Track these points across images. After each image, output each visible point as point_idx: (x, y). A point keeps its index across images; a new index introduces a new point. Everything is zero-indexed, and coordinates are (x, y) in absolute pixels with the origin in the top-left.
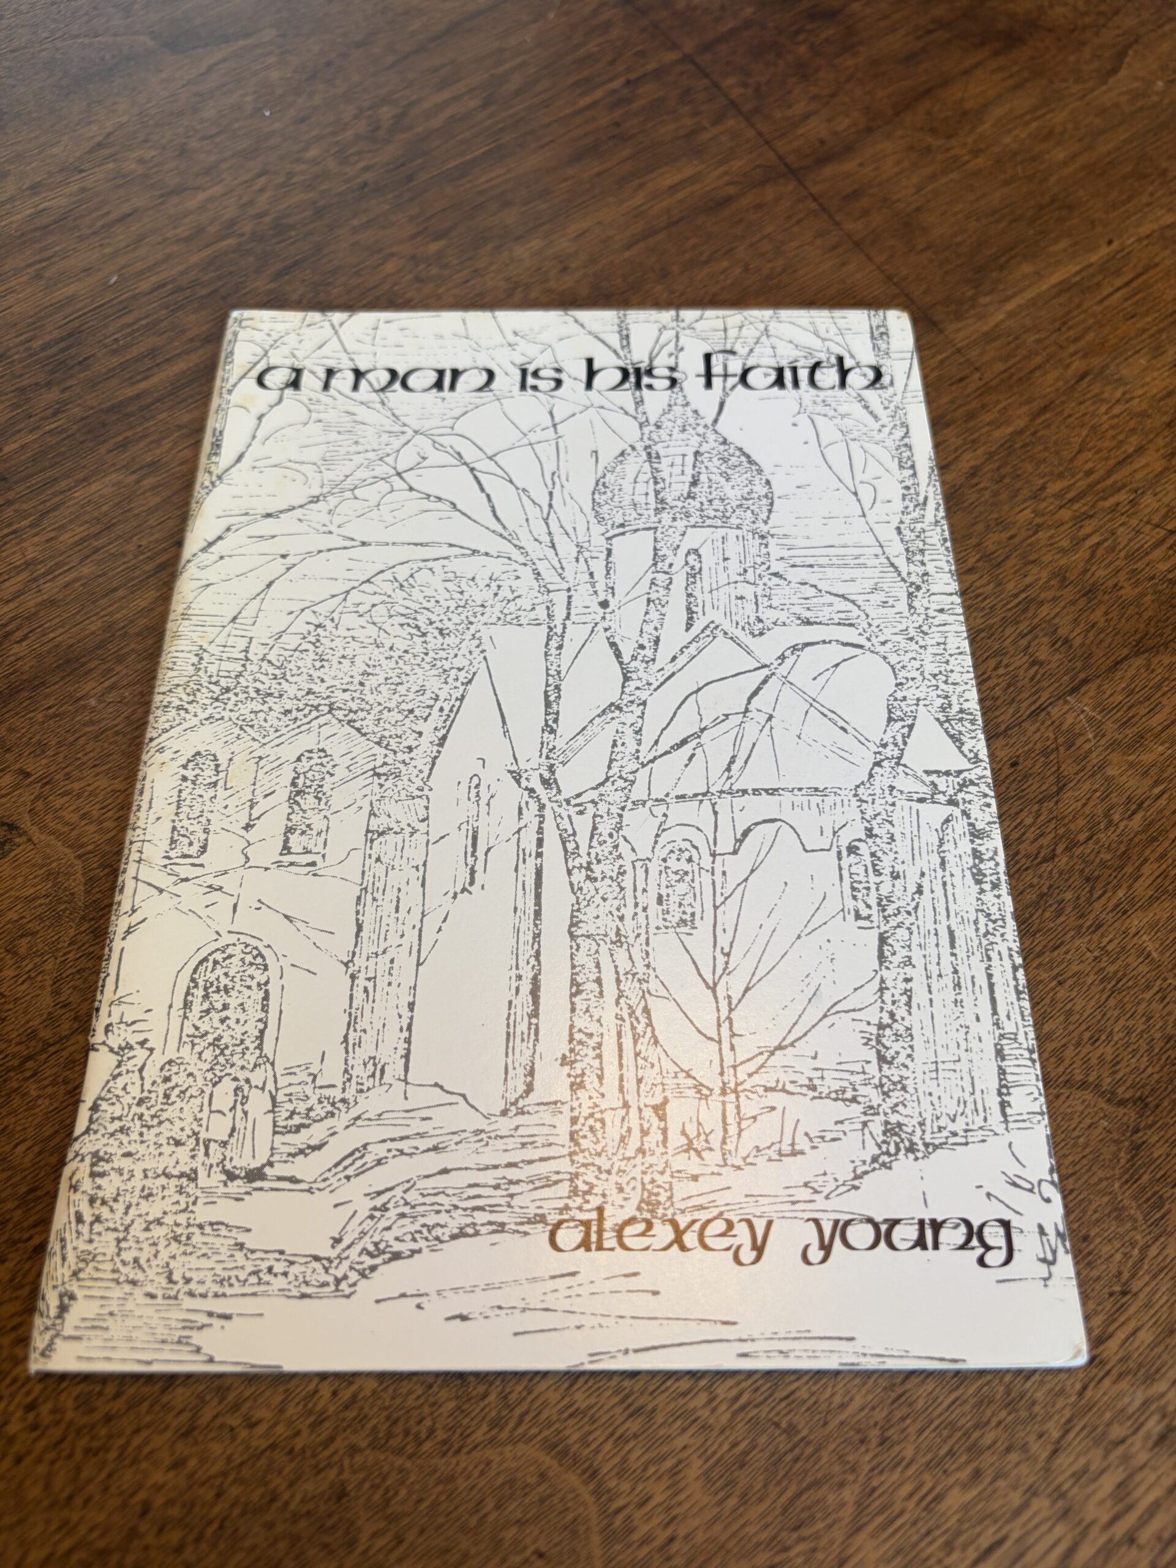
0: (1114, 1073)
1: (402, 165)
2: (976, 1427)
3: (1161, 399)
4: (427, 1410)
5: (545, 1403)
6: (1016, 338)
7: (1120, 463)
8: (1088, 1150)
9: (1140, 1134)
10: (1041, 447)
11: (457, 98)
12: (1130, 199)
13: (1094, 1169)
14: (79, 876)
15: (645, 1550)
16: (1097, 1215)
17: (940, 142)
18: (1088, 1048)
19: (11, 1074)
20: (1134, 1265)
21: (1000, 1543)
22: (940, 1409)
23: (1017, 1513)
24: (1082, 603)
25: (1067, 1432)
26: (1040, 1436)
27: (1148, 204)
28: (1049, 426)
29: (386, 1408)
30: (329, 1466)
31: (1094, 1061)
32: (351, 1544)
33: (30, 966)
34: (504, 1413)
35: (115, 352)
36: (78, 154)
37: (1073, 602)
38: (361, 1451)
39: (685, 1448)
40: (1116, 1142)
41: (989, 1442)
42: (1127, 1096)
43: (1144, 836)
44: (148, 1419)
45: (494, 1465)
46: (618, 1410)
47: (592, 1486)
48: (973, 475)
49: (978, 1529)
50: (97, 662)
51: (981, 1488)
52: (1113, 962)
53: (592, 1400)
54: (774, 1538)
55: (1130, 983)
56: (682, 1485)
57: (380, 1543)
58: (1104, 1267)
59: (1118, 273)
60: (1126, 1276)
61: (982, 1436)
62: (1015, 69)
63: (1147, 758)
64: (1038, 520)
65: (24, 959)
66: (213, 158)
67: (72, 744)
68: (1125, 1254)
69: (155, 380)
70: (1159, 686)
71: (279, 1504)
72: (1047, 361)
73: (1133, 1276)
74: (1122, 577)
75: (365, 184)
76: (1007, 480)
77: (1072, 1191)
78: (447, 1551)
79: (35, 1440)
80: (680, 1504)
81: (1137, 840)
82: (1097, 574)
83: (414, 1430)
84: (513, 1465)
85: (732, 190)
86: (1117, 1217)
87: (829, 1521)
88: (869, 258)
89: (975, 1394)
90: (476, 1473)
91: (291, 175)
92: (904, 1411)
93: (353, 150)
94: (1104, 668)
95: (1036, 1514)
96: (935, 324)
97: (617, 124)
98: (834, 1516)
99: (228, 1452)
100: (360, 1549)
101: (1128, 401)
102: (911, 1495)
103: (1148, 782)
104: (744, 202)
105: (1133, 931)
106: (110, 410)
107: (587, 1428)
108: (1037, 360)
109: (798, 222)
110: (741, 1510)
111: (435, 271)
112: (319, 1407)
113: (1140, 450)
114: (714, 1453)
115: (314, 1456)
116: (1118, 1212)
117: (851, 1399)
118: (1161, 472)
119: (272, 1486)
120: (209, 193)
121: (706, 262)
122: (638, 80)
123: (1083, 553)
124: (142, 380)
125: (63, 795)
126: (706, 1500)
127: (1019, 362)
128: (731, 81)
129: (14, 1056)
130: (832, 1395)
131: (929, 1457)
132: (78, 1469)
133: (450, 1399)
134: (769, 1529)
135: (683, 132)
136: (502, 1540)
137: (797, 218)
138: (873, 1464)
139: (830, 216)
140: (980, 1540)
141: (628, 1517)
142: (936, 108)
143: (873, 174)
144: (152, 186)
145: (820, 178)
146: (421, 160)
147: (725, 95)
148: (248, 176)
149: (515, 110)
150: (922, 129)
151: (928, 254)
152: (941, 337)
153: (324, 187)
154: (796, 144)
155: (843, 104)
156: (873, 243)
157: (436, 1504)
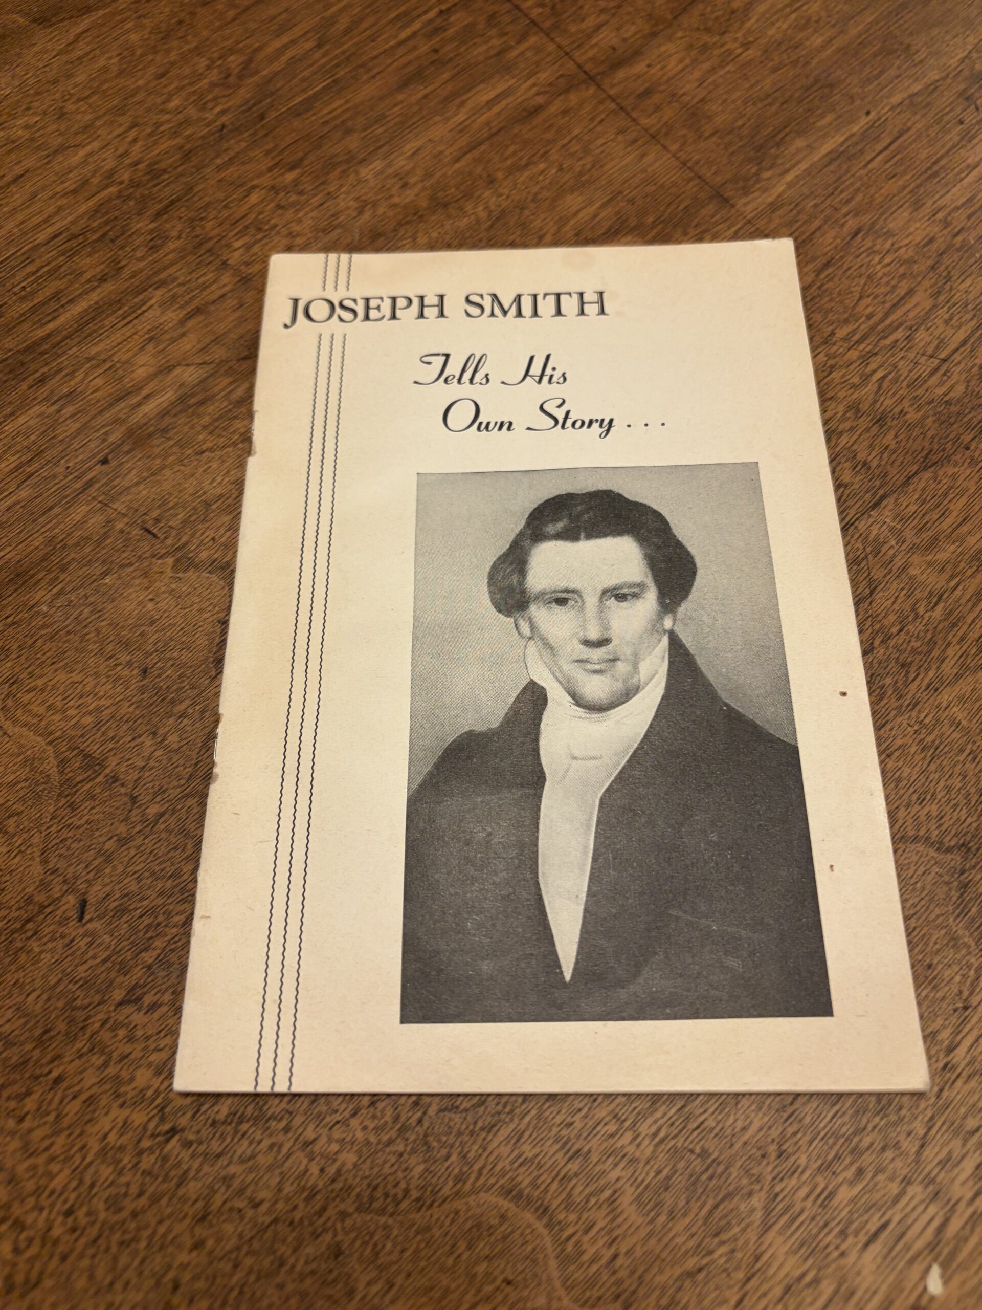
0: (941, 825)
1: (254, 105)
2: (855, 1133)
3: (925, 246)
4: (400, 1175)
5: (499, 1158)
6: (797, 205)
7: (894, 305)
8: (925, 892)
9: (966, 875)
10: (827, 299)
11: (294, 42)
12: (882, 72)
13: (931, 908)
14: (51, 759)
15: (594, 1268)
16: (937, 946)
17: (716, 38)
18: (917, 808)
19: (16, 935)
20: (972, 984)
21: (884, 1227)
22: (824, 1122)
23: (896, 1200)
24: (875, 429)
25: (930, 1129)
26: (909, 1134)
27: (897, 77)
28: (831, 280)
29: (367, 1177)
30: (325, 1231)
31: (923, 818)
32: (351, 1293)
33: (19, 842)
34: (465, 1169)
35: (23, 299)
37: (868, 430)
38: (350, 1215)
39: (618, 1179)
40: (948, 883)
41: (867, 1145)
42: (953, 843)
43: (946, 623)
44: (169, 1210)
45: (462, 1214)
46: (560, 1155)
47: (545, 1220)
49: (866, 1217)
50: (43, 574)
51: (864, 1183)
52: (930, 734)
53: (537, 1150)
54: (699, 1245)
55: (946, 749)
56: (619, 1210)
57: (375, 1289)
58: (947, 988)
59: (877, 139)
60: (966, 994)
61: (860, 1141)
63: (943, 556)
64: (831, 362)
65: (14, 835)
66: (88, 117)
67: (31, 647)
68: (963, 976)
69: (62, 320)
70: (945, 495)
71: (287, 1267)
72: (826, 222)
73: (971, 994)
74: (906, 403)
75: (224, 126)
77: (915, 929)
78: (431, 1289)
79: (76, 1240)
80: (619, 1226)
81: (940, 627)
82: (887, 402)
83: (393, 1192)
84: (478, 1211)
85: (540, 100)
86: (953, 946)
87: (743, 1225)
88: (664, 147)
89: (852, 1106)
90: (448, 1222)
91: (158, 125)
92: (795, 1127)
93: (209, 97)
94: (899, 483)
95: (912, 1198)
96: (725, 201)
97: (436, 51)
98: (747, 1221)
99: (240, 1229)
100: (359, 1296)
101: (896, 251)
102: (808, 1196)
103: (945, 576)
104: (553, 109)
105: (944, 705)
106: (27, 349)
107: (535, 1174)
108: (817, 223)
109: (602, 120)
110: (670, 1225)
111: (293, 198)
112: (310, 1184)
113: (911, 292)
114: (643, 1181)
115: (311, 1224)
116: (953, 941)
117: (751, 1123)
118: (930, 310)
119: (279, 1253)
120: (89, 148)
121: (526, 166)
122: (449, 9)
123: (871, 387)
124: (49, 321)
125: (29, 691)
126: (640, 1221)
127: (801, 226)
129: (16, 919)
130: (735, 1121)
131: (820, 1162)
132: (115, 1259)
133: (419, 1164)
134: (695, 1238)
135: (492, 52)
136: (476, 1274)
137: (599, 119)
138: (773, 1175)
139: (627, 114)
140: (868, 1226)
141: (578, 1242)
142: (709, 9)
143: (660, 73)
144: (38, 148)
145: (615, 81)
146: (269, 100)
147: (526, 15)
148: (121, 130)
149: (345, 47)
150: (698, 29)
151: (714, 139)
152: (733, 211)
153: (188, 132)
154: (591, 54)
155: (629, 13)
156: (667, 134)
157: (417, 1251)
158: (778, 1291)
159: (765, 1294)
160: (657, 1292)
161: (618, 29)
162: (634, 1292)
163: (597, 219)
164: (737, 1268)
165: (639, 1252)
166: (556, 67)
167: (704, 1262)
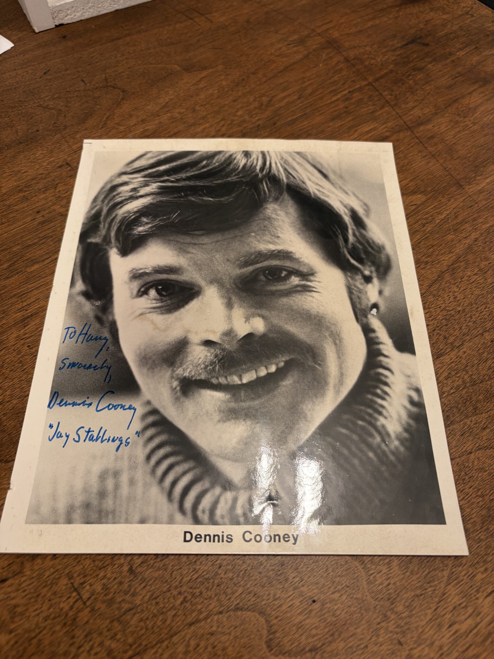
1: (272, 119)
2: (486, 555)
6: (490, 192)
11: (289, 95)
15: (380, 587)
17: (462, 119)
22: (474, 549)
32: (287, 580)
36: (157, 109)
41: (489, 560)
47: (363, 566)
48: (476, 241)
49: (487, 586)
51: (488, 574)
54: (421, 586)
56: (391, 568)
57: (296, 580)
62: (487, 93)
66: (205, 113)
75: (259, 125)
76: (488, 243)
78: (317, 584)
80: (391, 573)
85: (388, 134)
87: (439, 581)
88: (437, 161)
91: (233, 121)
93: (254, 113)
96: (461, 186)
97: (347, 108)
98: (441, 580)
100: (289, 582)
102: (465, 575)
109: (412, 146)
110: (411, 576)
119: (260, 561)
120: (204, 126)
122: (353, 91)
126: (400, 573)
128: (386, 93)
131: (471, 563)
134: (420, 583)
135: (370, 112)
136: (335, 581)
137: (411, 145)
138: (452, 565)
139: (423, 145)
140: (487, 590)
141: (374, 577)
142: (460, 106)
143: (438, 130)
144: (184, 123)
145: (419, 131)
146: (278, 118)
147: (384, 98)
148: (218, 121)
149: (310, 100)
150: (455, 114)
151: (458, 160)
152: (464, 191)
153: (245, 125)
154: (410, 118)
155: (427, 103)
156: (439, 155)
157: (313, 569)
158: (451, 608)
159: (446, 608)
160: (404, 600)
161: (422, 109)
162: (395, 599)
163: (408, 186)
164: (436, 597)
165: (398, 584)
166: (396, 120)
167: (423, 592)
